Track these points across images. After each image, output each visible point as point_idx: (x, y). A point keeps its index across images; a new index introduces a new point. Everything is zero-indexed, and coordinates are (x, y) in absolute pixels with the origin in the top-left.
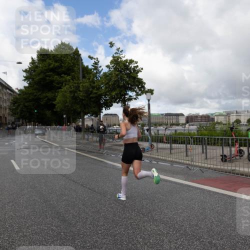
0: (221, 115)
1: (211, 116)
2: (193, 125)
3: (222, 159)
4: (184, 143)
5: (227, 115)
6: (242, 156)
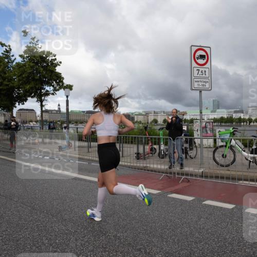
0: (140, 114)
1: (131, 115)
3: (136, 157)
5: (145, 115)
6: (154, 154)
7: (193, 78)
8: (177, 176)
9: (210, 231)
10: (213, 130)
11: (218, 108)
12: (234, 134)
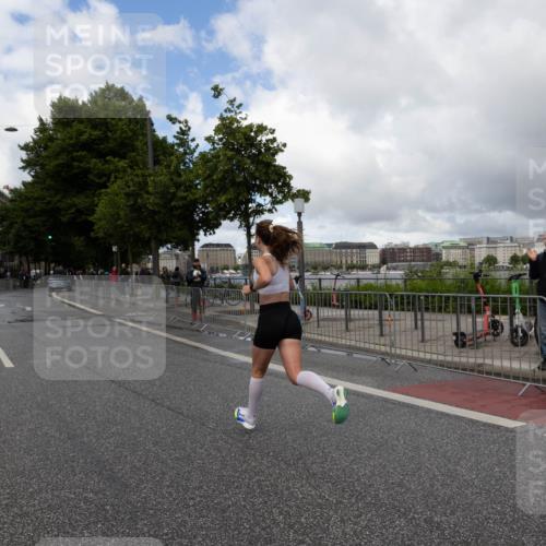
0: (454, 246)
1: (433, 248)
2: (395, 269)
3: (456, 342)
4: (376, 308)
5: (467, 247)
6: (498, 335)
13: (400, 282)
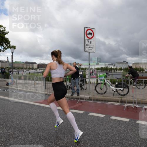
4: (33, 80)
7: (85, 45)
8: (75, 100)
9: (91, 129)
10: (96, 74)
11: (100, 62)
12: (106, 77)
13: (41, 73)
